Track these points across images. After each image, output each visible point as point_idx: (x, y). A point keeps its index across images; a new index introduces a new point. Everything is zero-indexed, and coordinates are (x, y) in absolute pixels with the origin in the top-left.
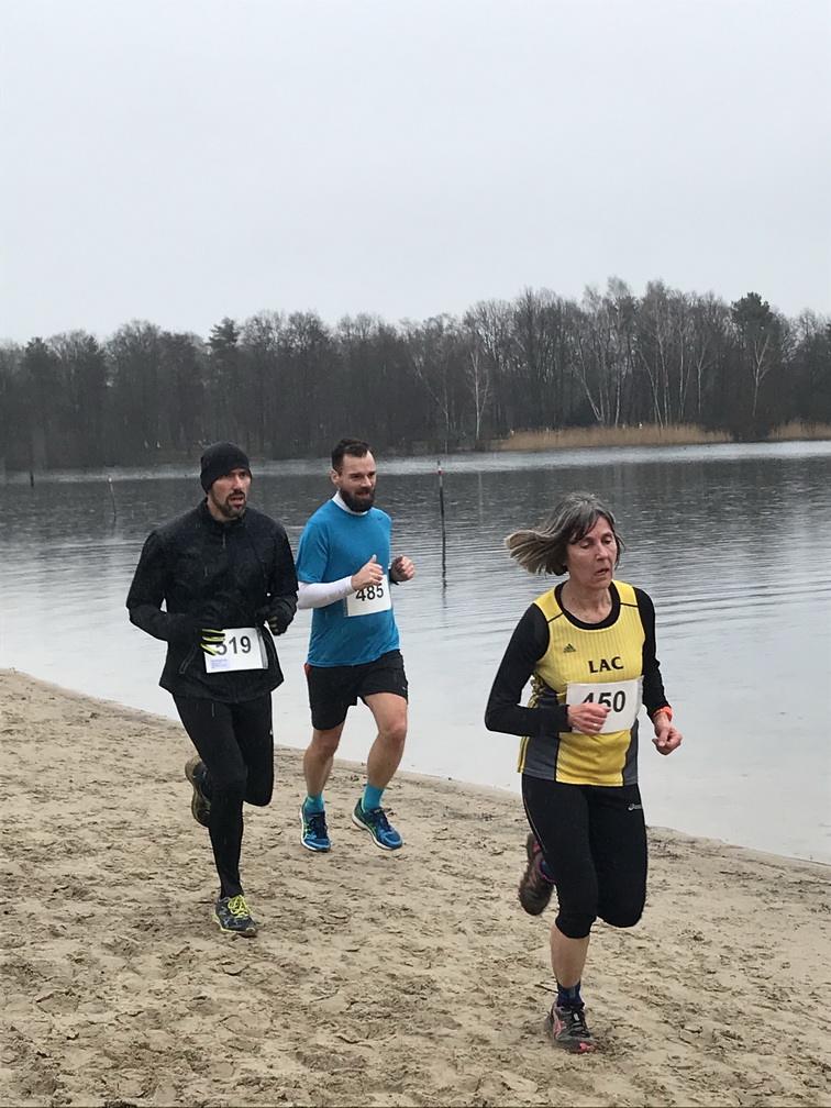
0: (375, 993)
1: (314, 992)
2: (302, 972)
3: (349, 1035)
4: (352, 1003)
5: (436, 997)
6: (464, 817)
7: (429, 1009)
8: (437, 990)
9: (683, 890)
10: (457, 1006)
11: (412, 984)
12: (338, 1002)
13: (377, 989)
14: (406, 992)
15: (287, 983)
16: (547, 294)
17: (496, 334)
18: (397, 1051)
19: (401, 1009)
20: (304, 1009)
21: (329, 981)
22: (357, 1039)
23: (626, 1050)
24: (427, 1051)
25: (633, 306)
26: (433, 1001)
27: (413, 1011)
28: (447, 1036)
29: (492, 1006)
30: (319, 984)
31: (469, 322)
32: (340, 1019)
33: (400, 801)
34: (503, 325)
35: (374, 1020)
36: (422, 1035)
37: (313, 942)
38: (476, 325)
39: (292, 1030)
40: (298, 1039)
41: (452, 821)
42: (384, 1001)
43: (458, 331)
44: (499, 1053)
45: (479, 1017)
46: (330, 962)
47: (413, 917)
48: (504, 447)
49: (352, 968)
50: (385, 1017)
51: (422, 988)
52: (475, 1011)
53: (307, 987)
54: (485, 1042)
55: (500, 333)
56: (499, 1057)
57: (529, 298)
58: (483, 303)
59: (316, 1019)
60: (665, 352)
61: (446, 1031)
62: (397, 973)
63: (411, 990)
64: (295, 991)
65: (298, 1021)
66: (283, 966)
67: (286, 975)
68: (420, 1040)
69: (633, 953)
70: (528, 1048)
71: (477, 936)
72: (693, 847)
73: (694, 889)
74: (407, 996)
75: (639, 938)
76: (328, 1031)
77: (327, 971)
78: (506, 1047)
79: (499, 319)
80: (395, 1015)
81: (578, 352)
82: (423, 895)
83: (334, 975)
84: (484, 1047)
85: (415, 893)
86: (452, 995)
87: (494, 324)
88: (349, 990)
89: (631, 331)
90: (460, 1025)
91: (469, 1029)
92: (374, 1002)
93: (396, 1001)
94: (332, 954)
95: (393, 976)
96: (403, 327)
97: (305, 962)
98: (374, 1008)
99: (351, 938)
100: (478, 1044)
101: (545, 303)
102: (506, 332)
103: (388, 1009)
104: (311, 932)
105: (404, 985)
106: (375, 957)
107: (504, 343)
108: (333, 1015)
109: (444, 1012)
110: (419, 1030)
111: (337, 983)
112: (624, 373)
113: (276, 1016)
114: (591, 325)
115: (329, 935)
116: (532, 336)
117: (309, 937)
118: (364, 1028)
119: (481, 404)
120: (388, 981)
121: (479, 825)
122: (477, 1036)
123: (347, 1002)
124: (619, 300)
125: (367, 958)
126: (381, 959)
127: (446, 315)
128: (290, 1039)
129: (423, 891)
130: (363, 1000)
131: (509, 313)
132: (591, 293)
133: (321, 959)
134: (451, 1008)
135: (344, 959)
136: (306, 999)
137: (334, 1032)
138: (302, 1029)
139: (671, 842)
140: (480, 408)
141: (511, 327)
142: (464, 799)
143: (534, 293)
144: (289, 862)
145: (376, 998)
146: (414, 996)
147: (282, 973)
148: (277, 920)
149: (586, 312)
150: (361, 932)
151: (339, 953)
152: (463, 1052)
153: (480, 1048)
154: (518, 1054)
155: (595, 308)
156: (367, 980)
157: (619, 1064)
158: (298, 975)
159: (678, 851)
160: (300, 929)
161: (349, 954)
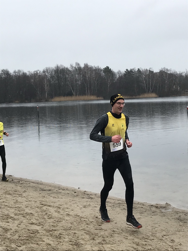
0: (25, 234)
1: (11, 235)
2: (8, 230)
3: (19, 245)
4: (20, 237)
5: (39, 235)
6: (45, 190)
7: (37, 237)
8: (39, 233)
9: (94, 206)
10: (43, 236)
11: (33, 232)
12: (16, 237)
13: (25, 233)
14: (32, 233)
15: (4, 233)
16: (62, 66)
17: (50, 75)
18: (30, 248)
19: (31, 238)
20: (8, 239)
21: (14, 232)
22: (21, 246)
23: (81, 245)
24: (37, 248)
25: (81, 69)
26: (38, 235)
27: (34, 238)
28: (41, 244)
29: (51, 236)
30: (12, 232)
31: (44, 72)
32: (17, 241)
33: (30, 187)
34: (52, 73)
35: (25, 241)
36: (36, 244)
37: (10, 222)
38: (46, 72)
39: (6, 244)
40: (7, 246)
41: (41, 191)
42: (27, 236)
43: (41, 74)
44: (53, 247)
45: (49, 239)
46: (14, 227)
47: (33, 215)
48: (52, 100)
49: (19, 228)
50: (27, 240)
51: (36, 232)
52: (48, 237)
53: (9, 233)
54: (50, 245)
55: (51, 74)
56: (53, 248)
57: (58, 66)
58: (47, 67)
59: (11, 241)
60: (88, 79)
61: (41, 243)
62: (30, 229)
63: (33, 233)
64: (6, 235)
65: (7, 242)
66: (3, 229)
67: (4, 231)
68: (35, 245)
69: (83, 222)
70: (60, 246)
71: (48, 219)
72: (96, 196)
73: (96, 206)
74: (32, 235)
75: (84, 218)
76: (14, 244)
77: (13, 230)
78: (55, 246)
79: (51, 71)
80: (29, 239)
81: (69, 79)
82: (35, 210)
83: (15, 230)
84: (50, 246)
85: (34, 209)
86: (43, 234)
87: (50, 72)
88: (19, 234)
89: (81, 74)
90: (44, 241)
91: (46, 242)
92: (25, 236)
93: (30, 236)
94: (15, 225)
95: (29, 230)
96: (29, 73)
97: (8, 228)
98: (24, 238)
99: (19, 221)
100: (48, 245)
101: (61, 68)
102: (52, 74)
103: (28, 238)
104: (10, 220)
105: (31, 232)
106: (25, 225)
107: (52, 77)
108: (15, 240)
109: (41, 238)
110: (35, 243)
111: (16, 232)
112: (79, 84)
113: (2, 241)
114: (72, 73)
115: (14, 221)
116: (58, 75)
117: (9, 221)
118: (22, 243)
119: (47, 90)
120: (28, 231)
121: (48, 192)
122: (48, 244)
123: (18, 237)
124: (78, 67)
125: (22, 226)
126: (26, 226)
127: (38, 70)
128: (5, 246)
129: (35, 209)
130: (22, 236)
131: (53, 70)
132: (71, 66)
133: (12, 227)
134: (42, 237)
135: (17, 226)
136: (9, 236)
137: (15, 244)
138: (8, 244)
139: (91, 195)
140: (47, 92)
141: (53, 73)
142: (44, 186)
143: (59, 65)
144: (4, 203)
145: (25, 235)
146: (34, 234)
147: (3, 230)
148: (2, 217)
149: (70, 70)
150: (21, 219)
151: (16, 225)
152: (45, 247)
153: (49, 246)
154: (57, 248)
155: (73, 69)
156: (23, 231)
157: (80, 249)
158: (7, 231)
159: (93, 197)
160: (7, 219)
161: (18, 225)
